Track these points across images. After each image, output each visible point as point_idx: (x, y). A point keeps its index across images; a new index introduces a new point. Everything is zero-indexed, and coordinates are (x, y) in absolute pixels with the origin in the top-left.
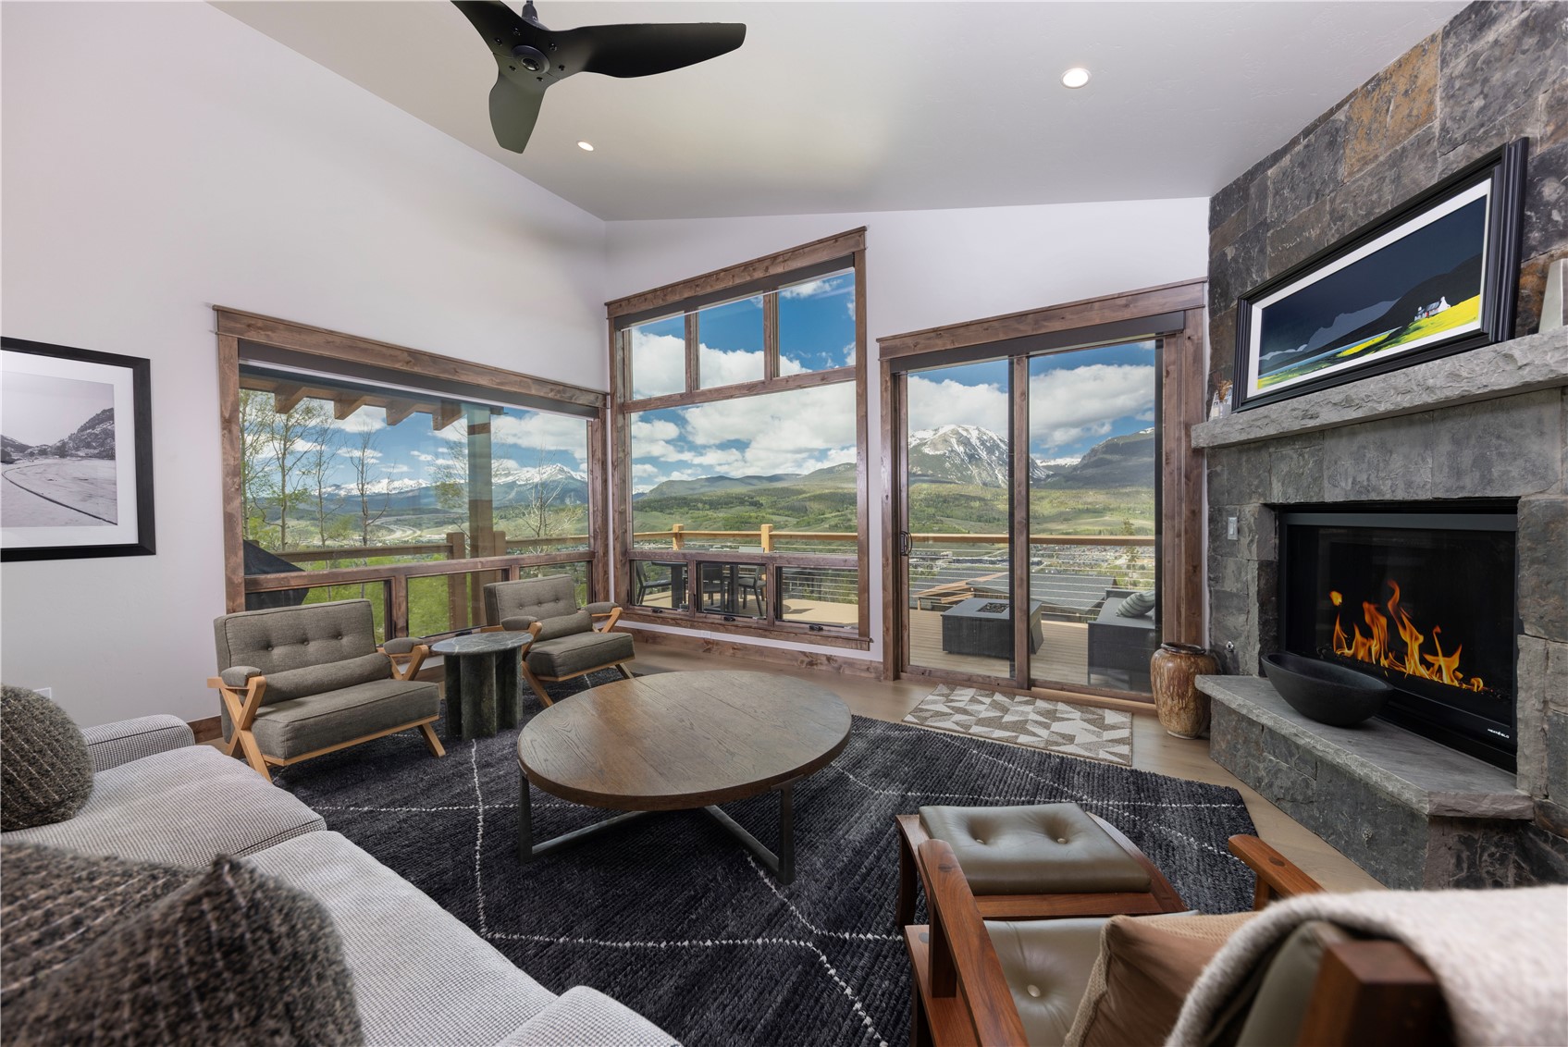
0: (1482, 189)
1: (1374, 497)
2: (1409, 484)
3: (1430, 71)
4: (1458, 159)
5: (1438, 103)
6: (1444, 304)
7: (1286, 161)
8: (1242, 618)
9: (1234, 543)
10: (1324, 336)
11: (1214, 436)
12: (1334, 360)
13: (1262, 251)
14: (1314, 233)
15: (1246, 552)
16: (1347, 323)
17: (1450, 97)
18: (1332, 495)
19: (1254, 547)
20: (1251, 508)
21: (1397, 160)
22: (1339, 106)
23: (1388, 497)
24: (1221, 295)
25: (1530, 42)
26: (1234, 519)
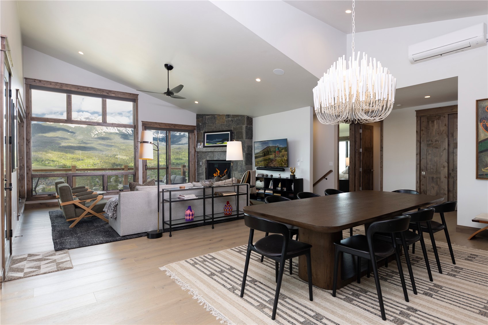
0: (229, 132)
1: (220, 159)
2: (223, 158)
3: (224, 118)
4: (227, 128)
5: (225, 122)
6: (226, 142)
7: (209, 116)
8: (203, 176)
9: (201, 166)
10: (214, 141)
11: (201, 150)
12: (216, 144)
13: (206, 126)
14: (213, 128)
15: (203, 167)
16: (217, 140)
17: (226, 122)
18: (215, 159)
19: (205, 166)
20: (204, 160)
21: (222, 125)
22: (216, 115)
23: (221, 159)
24: (199, 129)
25: (232, 122)
26: (201, 162)
